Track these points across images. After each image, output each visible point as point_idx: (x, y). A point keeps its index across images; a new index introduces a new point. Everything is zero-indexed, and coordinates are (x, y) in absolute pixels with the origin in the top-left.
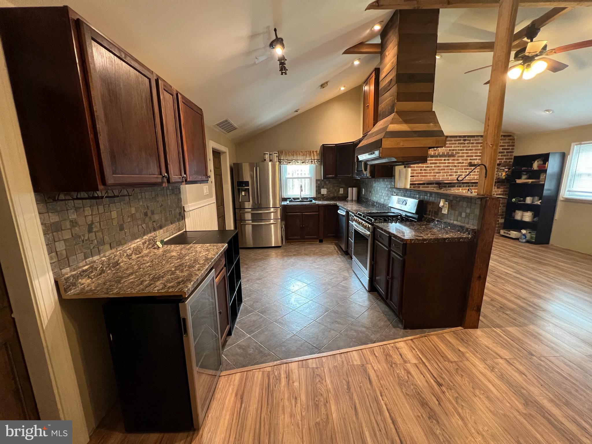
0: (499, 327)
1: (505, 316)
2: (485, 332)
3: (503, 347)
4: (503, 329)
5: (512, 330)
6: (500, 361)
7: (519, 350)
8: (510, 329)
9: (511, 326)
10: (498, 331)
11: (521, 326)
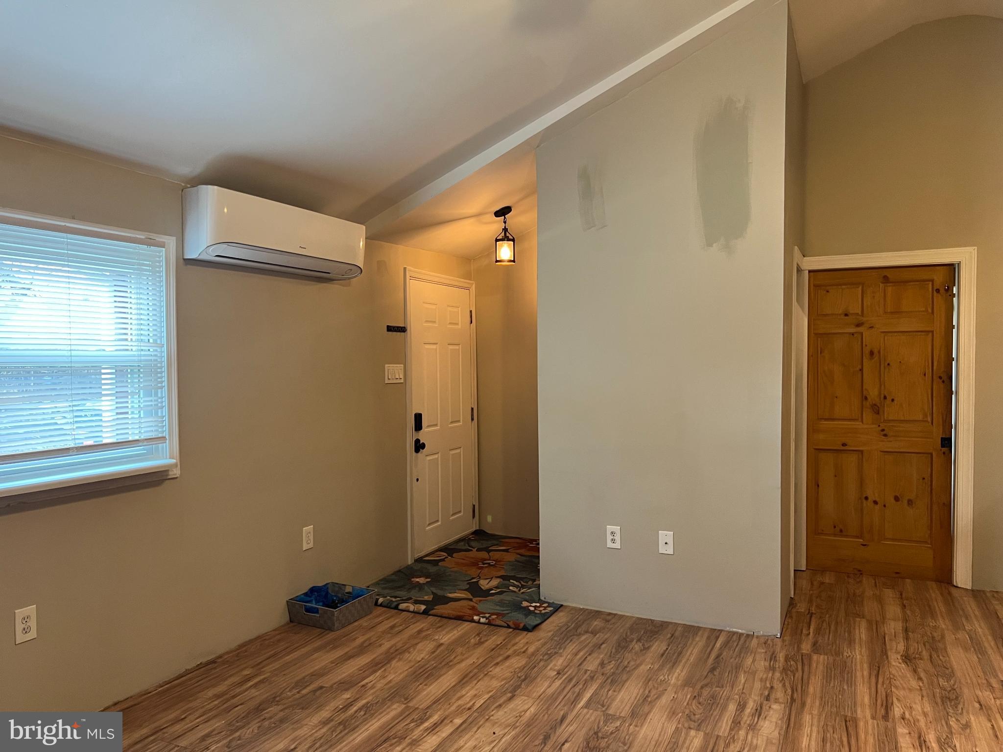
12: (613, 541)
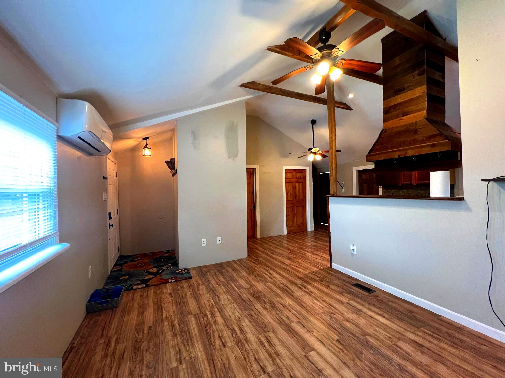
0: (321, 270)
1: (319, 276)
2: (326, 266)
3: (319, 262)
4: (319, 269)
5: (315, 269)
6: (319, 258)
7: (313, 262)
8: (317, 269)
9: (316, 271)
10: (322, 268)
11: (312, 272)
12: (204, 244)
